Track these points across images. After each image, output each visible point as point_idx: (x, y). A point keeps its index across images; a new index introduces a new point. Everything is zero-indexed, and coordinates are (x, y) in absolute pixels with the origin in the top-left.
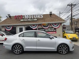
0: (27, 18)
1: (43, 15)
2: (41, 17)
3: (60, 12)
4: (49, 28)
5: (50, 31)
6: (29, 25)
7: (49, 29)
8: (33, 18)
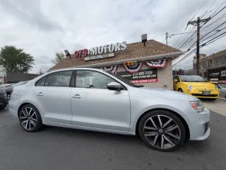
2: (122, 49)
3: (167, 34)
4: (140, 71)
5: (144, 77)
7: (140, 73)
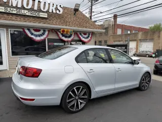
0: (19, 6)
1: (62, 6)
6: (23, 27)
8: (36, 8)
